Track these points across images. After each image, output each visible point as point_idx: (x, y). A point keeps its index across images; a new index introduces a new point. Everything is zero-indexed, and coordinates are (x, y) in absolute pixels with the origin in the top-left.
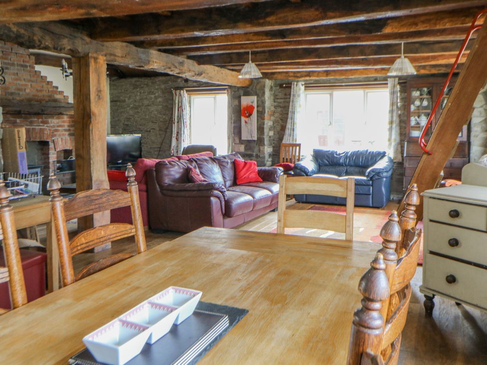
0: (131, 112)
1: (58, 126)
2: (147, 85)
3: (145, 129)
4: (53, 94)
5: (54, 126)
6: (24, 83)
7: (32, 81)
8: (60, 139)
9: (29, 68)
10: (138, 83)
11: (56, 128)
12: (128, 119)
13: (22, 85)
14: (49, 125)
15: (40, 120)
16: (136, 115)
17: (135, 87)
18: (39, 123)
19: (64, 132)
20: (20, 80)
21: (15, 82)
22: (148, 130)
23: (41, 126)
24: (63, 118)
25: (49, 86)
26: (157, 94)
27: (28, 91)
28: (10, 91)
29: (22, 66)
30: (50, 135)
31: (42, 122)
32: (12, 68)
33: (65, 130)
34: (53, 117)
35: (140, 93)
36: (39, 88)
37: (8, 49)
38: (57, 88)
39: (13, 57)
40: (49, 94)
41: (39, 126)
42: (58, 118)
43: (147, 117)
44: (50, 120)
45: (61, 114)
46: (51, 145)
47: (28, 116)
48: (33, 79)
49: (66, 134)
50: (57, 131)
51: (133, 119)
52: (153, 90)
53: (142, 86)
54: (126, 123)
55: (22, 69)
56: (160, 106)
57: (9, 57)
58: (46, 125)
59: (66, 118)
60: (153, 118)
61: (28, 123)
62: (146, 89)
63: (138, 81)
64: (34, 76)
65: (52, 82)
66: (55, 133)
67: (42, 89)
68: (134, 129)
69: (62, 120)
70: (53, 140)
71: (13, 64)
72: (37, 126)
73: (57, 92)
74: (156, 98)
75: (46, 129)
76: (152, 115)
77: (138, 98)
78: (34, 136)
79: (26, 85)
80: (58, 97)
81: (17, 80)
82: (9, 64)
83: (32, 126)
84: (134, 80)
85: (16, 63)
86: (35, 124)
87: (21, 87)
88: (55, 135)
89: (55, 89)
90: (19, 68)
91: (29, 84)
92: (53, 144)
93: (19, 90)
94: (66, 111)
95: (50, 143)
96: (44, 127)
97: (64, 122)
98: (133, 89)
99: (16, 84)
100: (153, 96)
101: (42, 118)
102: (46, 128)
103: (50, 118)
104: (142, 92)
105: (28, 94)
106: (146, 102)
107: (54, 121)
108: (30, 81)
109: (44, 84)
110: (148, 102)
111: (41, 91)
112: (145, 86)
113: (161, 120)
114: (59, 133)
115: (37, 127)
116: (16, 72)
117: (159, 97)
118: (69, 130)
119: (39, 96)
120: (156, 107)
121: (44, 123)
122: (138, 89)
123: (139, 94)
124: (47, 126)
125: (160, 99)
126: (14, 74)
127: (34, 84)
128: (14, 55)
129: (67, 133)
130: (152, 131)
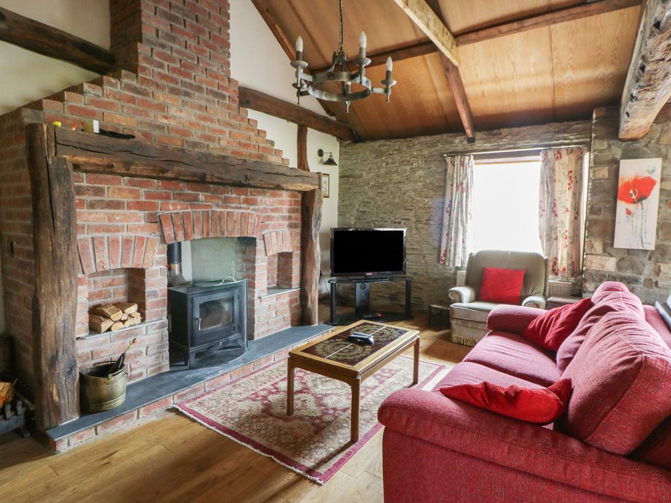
0: (371, 194)
1: (273, 210)
2: (399, 150)
3: (393, 219)
4: (265, 154)
5: (265, 210)
6: (217, 126)
7: (231, 125)
8: (274, 234)
9: (227, 101)
10: (384, 148)
11: (269, 214)
12: (366, 203)
13: (214, 131)
14: (257, 207)
15: (242, 197)
16: (378, 198)
17: (379, 154)
18: (240, 203)
19: (281, 222)
20: (212, 121)
21: (202, 123)
22: (397, 221)
23: (244, 208)
24: (281, 196)
25: (260, 139)
26: (415, 165)
27: (223, 143)
28: (191, 139)
29: (215, 94)
30: (258, 225)
31: (247, 201)
32: (197, 94)
33: (283, 218)
34: (265, 194)
35: (387, 163)
36: (243, 141)
37: (193, 59)
38: (272, 143)
39: (200, 74)
40: (260, 153)
41: (241, 208)
42: (274, 196)
43: (397, 201)
44: (259, 198)
45: (279, 188)
46: (260, 245)
47: (221, 187)
48: (233, 121)
49: (283, 225)
50: (269, 218)
51: (372, 203)
52: (408, 158)
53: (391, 152)
54: (361, 209)
55: (216, 100)
56: (420, 184)
57: (194, 74)
58: (252, 207)
59: (285, 196)
60: (407, 202)
61: (220, 203)
62: (397, 157)
63: (384, 145)
64: (235, 117)
65: (265, 132)
66: (267, 222)
67: (248, 142)
68: (374, 219)
69: (280, 199)
70: (263, 236)
71: (199, 89)
72: (237, 208)
73: (272, 150)
74: (413, 170)
75: (252, 214)
76: (406, 198)
77: (383, 171)
78: (230, 227)
79: (222, 132)
80: (273, 159)
81: (205, 119)
82: (191, 86)
83: (226, 207)
84: (376, 144)
85: (204, 86)
86: (233, 205)
87: (212, 134)
88: (266, 227)
89: (269, 145)
90: (210, 97)
91: (227, 130)
92: (262, 242)
93: (209, 138)
94: (287, 182)
95: (257, 241)
96: (249, 211)
97: (281, 202)
98: (376, 158)
99: (204, 127)
100: (408, 168)
101: (246, 195)
102: (252, 212)
103: (259, 193)
104: (390, 161)
105: (224, 149)
106: (396, 177)
107: (266, 201)
108: (228, 124)
109: (252, 134)
110: (399, 177)
111: (246, 146)
112: (396, 152)
113: (421, 205)
114: (272, 223)
115: (236, 210)
116: (204, 103)
117: (419, 168)
118: (290, 218)
119: (242, 155)
120: (412, 184)
121: (249, 202)
122: (384, 158)
123: (384, 165)
124: (254, 210)
125: (420, 173)
126: (200, 107)
127: (235, 131)
128: (202, 72)
129: (286, 223)
130: (403, 222)
